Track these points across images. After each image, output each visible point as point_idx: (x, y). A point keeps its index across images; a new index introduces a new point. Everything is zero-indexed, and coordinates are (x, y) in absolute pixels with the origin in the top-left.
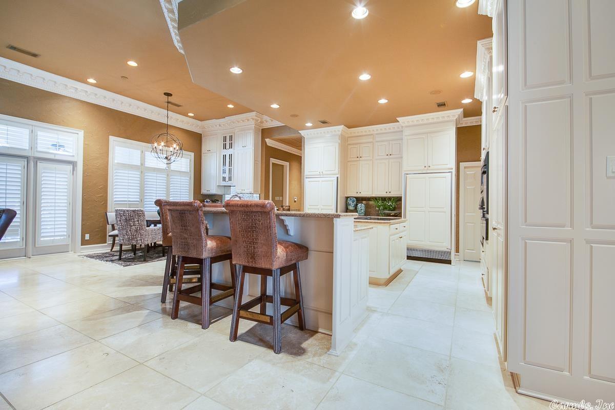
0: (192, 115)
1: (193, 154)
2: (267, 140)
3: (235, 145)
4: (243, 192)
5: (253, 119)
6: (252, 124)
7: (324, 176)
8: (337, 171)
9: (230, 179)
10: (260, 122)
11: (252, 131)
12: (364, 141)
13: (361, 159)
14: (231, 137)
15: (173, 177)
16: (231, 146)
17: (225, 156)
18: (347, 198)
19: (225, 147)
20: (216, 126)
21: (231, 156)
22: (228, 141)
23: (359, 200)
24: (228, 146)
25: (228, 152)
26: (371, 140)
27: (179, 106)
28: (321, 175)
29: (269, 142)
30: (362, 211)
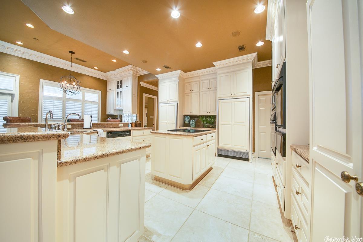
0: (97, 68)
1: (100, 92)
2: (141, 83)
3: (123, 86)
4: (127, 113)
5: (131, 70)
6: (131, 73)
7: (170, 103)
8: (177, 100)
9: (120, 106)
10: (136, 72)
11: (131, 77)
12: (195, 80)
13: (192, 92)
14: (121, 81)
15: (86, 104)
16: (121, 87)
17: (118, 93)
18: (184, 116)
19: (118, 88)
20: (113, 75)
21: (121, 92)
22: (120, 84)
23: (192, 117)
24: (119, 87)
25: (119, 90)
26: (199, 79)
27: (85, 61)
28: (168, 102)
29: (142, 84)
30: (193, 124)
